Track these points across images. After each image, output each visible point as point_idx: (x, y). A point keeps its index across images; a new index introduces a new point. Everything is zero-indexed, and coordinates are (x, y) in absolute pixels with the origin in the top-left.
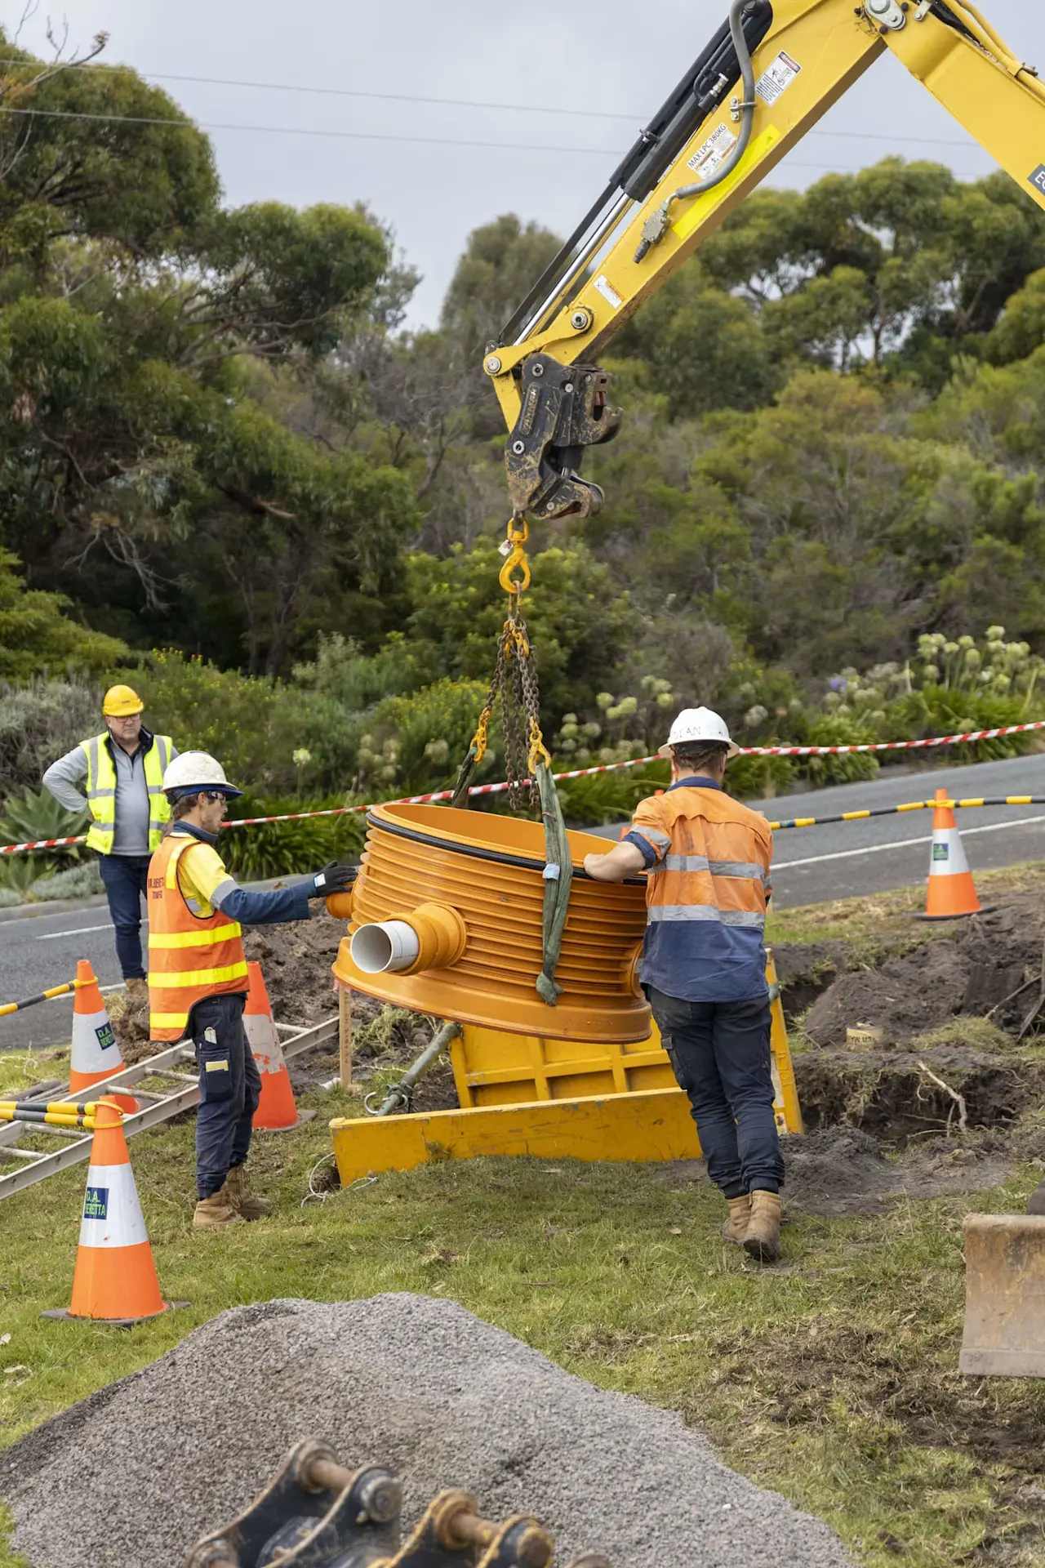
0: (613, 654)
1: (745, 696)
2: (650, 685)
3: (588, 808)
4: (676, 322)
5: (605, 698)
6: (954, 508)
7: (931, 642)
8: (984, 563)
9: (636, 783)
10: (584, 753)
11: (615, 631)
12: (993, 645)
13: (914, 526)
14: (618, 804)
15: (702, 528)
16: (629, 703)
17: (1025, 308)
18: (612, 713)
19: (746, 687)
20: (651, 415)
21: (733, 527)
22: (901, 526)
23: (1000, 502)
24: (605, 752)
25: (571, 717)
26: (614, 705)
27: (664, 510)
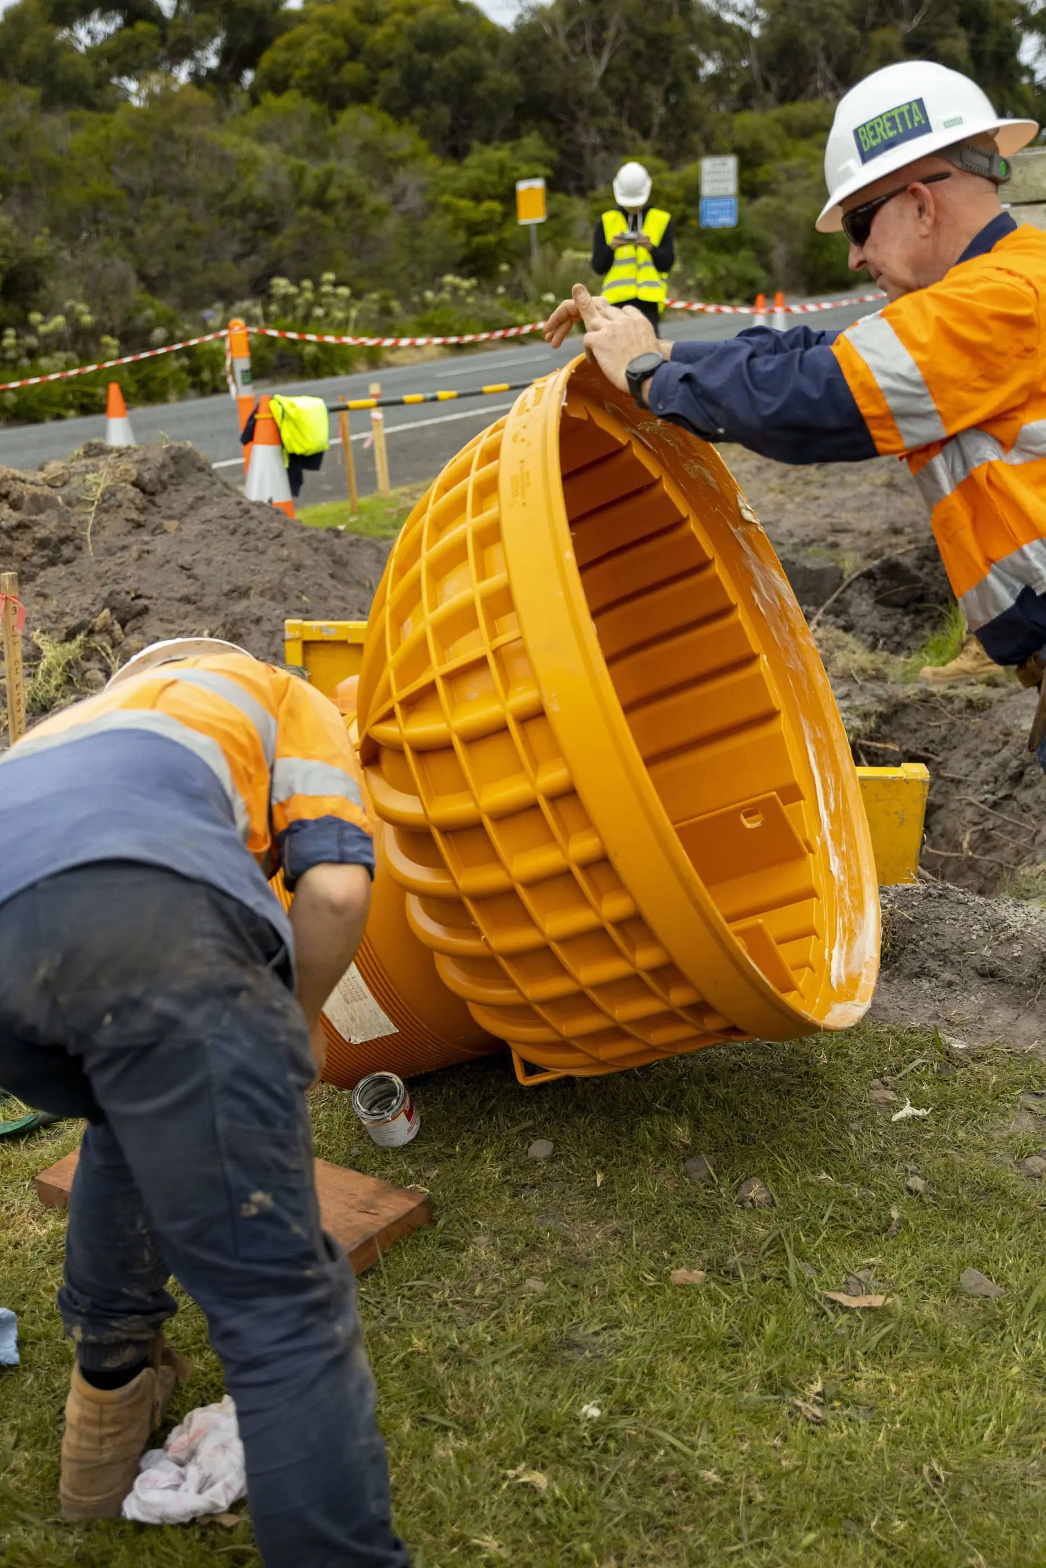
0: (37, 284)
1: (148, 320)
2: (72, 308)
3: (31, 409)
4: (25, 48)
5: (35, 317)
6: (274, 186)
7: (281, 285)
8: (306, 228)
9: (68, 388)
10: (25, 362)
11: (39, 262)
12: (326, 289)
13: (244, 200)
14: (56, 405)
15: (88, 190)
16: (59, 321)
17: (274, 62)
18: (43, 329)
19: (149, 313)
20: (29, 104)
21: (112, 190)
22: (234, 199)
23: (310, 184)
24: (44, 362)
25: (10, 332)
26: (43, 323)
27: (54, 173)
